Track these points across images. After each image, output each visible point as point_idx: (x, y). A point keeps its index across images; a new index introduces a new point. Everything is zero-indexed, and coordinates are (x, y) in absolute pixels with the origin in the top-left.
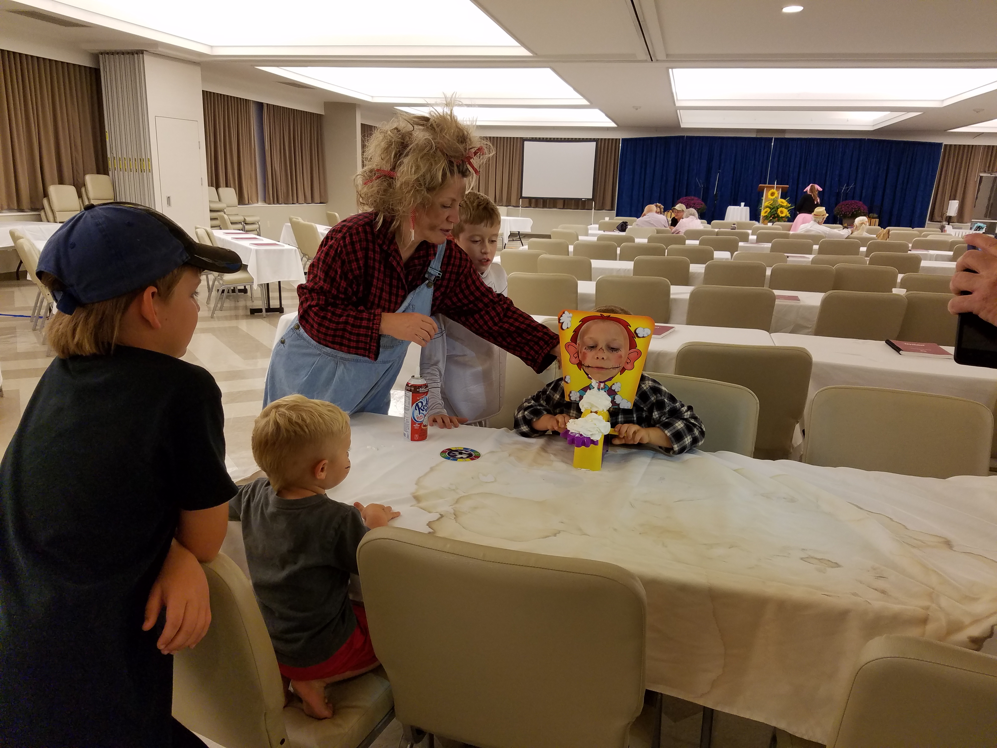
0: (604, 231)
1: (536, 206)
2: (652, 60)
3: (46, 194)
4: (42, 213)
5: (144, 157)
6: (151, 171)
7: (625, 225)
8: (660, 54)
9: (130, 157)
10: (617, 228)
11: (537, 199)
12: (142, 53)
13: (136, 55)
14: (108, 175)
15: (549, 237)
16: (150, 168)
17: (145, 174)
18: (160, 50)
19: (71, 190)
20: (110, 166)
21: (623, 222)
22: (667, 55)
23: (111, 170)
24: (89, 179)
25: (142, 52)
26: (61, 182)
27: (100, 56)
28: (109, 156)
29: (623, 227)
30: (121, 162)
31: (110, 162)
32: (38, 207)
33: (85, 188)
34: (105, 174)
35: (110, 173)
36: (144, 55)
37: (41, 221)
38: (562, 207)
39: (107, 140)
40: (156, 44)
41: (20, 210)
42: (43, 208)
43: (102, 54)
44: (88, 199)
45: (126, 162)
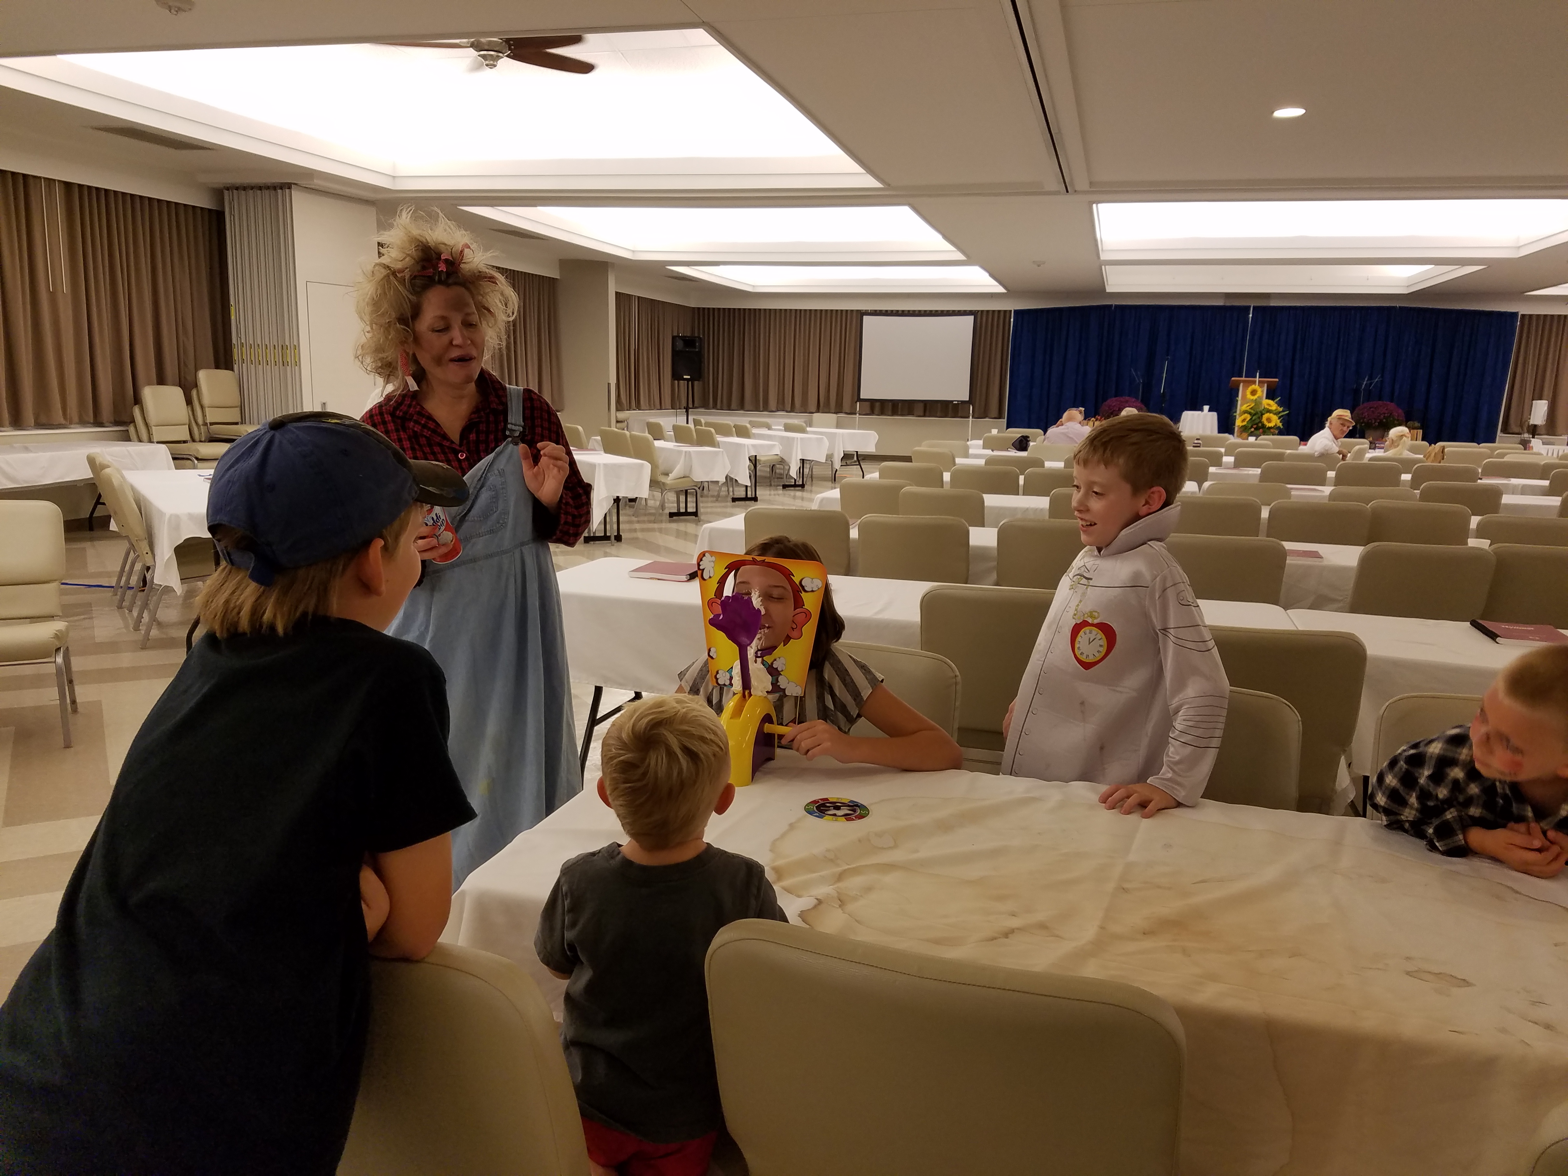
0: (993, 451)
1: (882, 413)
2: (1067, 192)
3: (137, 400)
4: (131, 429)
5: (287, 343)
6: (298, 363)
7: (1025, 441)
8: (1080, 182)
9: (267, 343)
10: (1013, 445)
11: (883, 402)
12: (290, 188)
13: (279, 191)
14: (232, 370)
15: (908, 459)
16: (297, 360)
17: (289, 368)
18: (318, 183)
19: (176, 393)
20: (236, 358)
21: (1022, 436)
22: (1091, 183)
23: (237, 363)
24: (204, 376)
25: (289, 186)
26: (161, 380)
27: (226, 192)
28: (234, 341)
29: (1022, 444)
30: (252, 350)
31: (235, 351)
32: (126, 419)
33: (198, 391)
34: (226, 369)
35: (236, 367)
36: (292, 192)
37: (128, 439)
38: (922, 414)
39: (233, 317)
40: (310, 173)
41: (98, 423)
42: (133, 421)
43: (228, 189)
44: (202, 407)
45: (260, 351)
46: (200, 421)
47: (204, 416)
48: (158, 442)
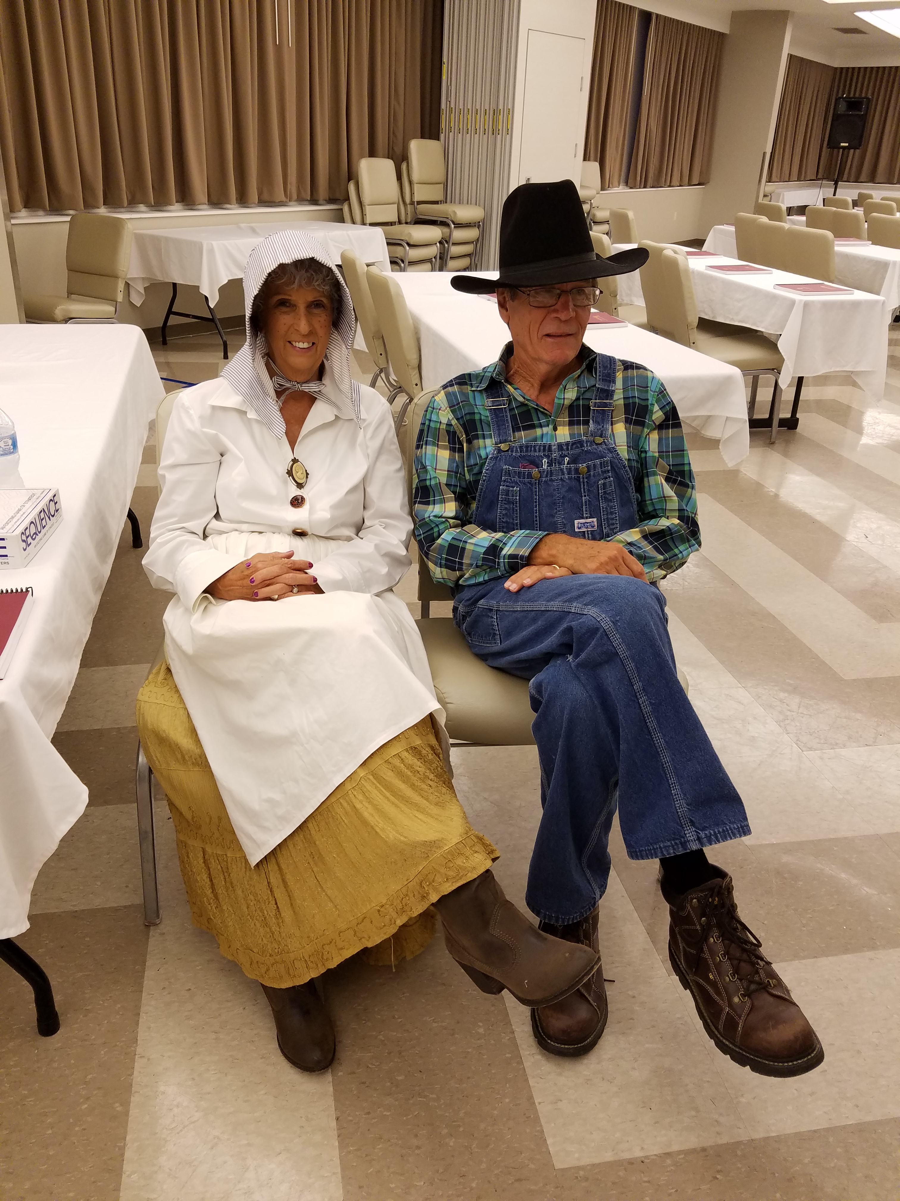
3: (352, 175)
4: (346, 208)
5: (501, 107)
6: (509, 131)
9: (478, 107)
14: (438, 140)
16: (509, 127)
17: (499, 137)
19: (387, 166)
20: (443, 125)
23: (444, 132)
24: (416, 147)
26: (372, 153)
28: (443, 106)
30: (461, 116)
31: (443, 117)
32: (338, 195)
33: (408, 163)
34: (430, 138)
35: (442, 136)
37: (342, 220)
39: (444, 77)
41: (314, 201)
42: (347, 199)
44: (411, 183)
45: (470, 117)
46: (408, 200)
47: (412, 194)
48: (372, 225)
